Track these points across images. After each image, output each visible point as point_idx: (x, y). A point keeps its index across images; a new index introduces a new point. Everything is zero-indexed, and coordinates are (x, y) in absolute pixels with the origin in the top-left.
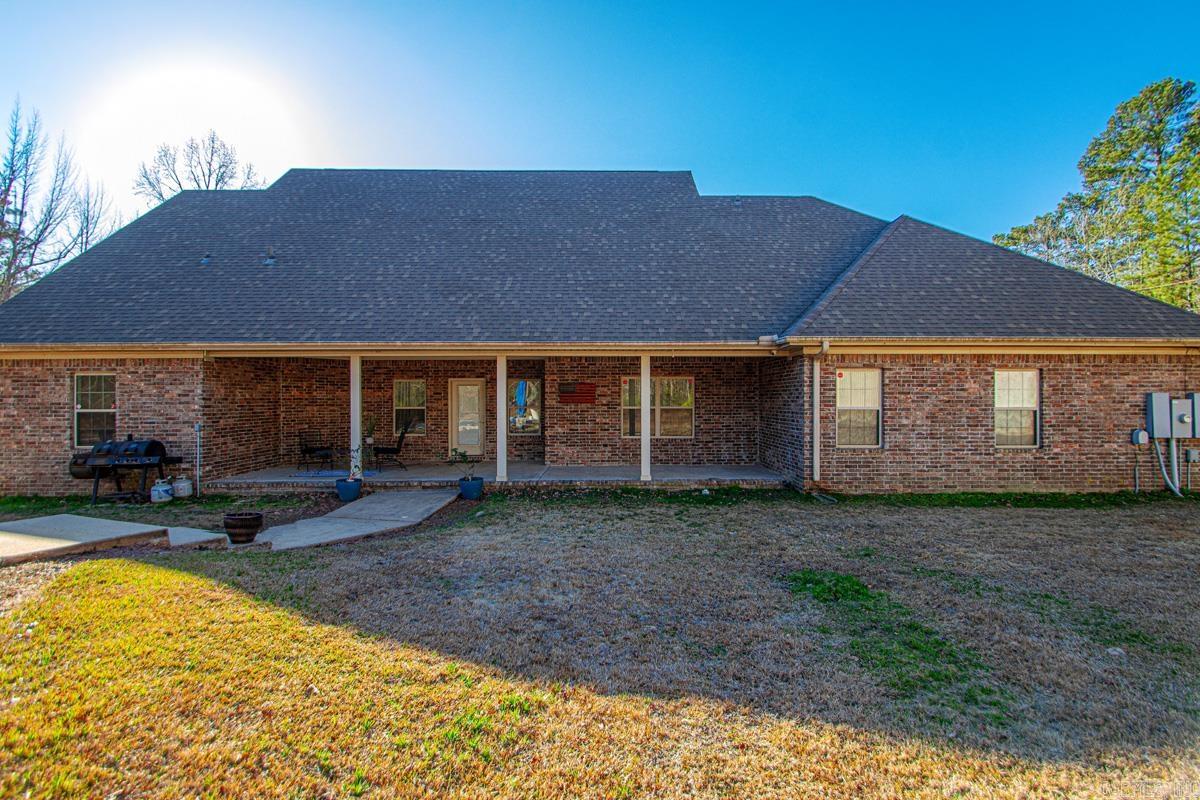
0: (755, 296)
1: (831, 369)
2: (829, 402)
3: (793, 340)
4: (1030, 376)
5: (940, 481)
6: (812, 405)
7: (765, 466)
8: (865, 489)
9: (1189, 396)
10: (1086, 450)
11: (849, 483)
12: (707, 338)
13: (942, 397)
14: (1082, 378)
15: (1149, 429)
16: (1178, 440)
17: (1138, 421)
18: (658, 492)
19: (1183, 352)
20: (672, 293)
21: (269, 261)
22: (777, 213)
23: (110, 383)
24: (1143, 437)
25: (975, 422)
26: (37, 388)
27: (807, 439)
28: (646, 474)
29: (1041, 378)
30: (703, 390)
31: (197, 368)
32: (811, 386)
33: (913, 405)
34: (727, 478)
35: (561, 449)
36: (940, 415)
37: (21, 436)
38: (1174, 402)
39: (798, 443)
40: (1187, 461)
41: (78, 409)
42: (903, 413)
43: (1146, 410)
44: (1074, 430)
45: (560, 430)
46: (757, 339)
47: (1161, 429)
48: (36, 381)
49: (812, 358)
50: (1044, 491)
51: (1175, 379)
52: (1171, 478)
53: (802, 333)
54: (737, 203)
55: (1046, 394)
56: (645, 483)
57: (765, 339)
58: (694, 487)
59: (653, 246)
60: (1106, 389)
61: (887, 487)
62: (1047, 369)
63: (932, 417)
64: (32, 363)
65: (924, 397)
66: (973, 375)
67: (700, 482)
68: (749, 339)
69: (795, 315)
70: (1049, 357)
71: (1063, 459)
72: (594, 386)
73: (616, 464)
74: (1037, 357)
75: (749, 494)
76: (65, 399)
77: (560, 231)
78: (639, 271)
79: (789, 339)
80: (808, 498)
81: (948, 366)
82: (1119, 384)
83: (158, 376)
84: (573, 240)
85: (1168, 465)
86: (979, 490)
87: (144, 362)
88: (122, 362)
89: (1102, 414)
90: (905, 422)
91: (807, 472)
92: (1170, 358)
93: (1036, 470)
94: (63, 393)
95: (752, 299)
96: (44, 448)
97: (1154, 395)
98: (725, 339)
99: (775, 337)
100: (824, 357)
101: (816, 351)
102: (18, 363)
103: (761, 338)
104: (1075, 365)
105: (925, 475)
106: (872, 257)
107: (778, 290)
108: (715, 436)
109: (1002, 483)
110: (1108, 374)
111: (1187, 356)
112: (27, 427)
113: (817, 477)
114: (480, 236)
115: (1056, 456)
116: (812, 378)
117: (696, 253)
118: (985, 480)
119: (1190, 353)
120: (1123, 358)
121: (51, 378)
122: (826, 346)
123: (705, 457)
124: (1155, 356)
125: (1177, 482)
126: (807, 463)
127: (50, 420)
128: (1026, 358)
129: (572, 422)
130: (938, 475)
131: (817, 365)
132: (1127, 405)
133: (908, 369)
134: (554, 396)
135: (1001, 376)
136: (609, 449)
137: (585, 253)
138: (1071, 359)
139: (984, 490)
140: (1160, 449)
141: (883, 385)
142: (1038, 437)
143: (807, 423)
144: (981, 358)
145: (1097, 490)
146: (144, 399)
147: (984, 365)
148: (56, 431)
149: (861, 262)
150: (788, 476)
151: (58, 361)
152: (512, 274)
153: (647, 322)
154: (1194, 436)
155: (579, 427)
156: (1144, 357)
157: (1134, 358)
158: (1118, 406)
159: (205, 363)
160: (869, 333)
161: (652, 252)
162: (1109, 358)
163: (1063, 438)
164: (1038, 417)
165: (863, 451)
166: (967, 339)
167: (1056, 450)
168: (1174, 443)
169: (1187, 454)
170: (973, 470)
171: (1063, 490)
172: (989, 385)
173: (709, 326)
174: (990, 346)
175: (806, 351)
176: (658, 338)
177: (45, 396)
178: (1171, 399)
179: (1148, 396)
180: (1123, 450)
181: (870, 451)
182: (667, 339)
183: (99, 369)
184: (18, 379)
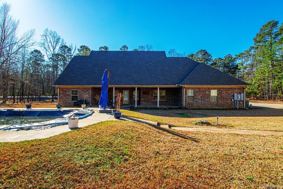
0: (175, 77)
1: (186, 90)
2: (186, 94)
3: (181, 85)
4: (216, 91)
5: (203, 106)
6: (183, 95)
7: (177, 105)
8: (191, 108)
9: (240, 94)
10: (224, 102)
11: (189, 107)
12: (168, 85)
13: (203, 94)
14: (224, 91)
15: (234, 99)
16: (239, 101)
17: (232, 98)
18: (160, 108)
19: (240, 87)
20: (162, 77)
21: (96, 71)
22: (180, 61)
23: (77, 91)
24: (233, 100)
25: (208, 98)
26: (66, 92)
27: (183, 100)
29: (218, 91)
30: (167, 93)
31: (90, 89)
32: (183, 92)
33: (199, 95)
34: (171, 107)
35: (143, 102)
36: (203, 97)
37: (63, 99)
38: (238, 95)
39: (181, 101)
40: (240, 104)
41: (72, 95)
42: (197, 96)
43: (234, 96)
44: (222, 99)
45: (143, 99)
46: (175, 85)
47: (235, 99)
48: (66, 91)
49: (184, 88)
50: (218, 108)
51: (238, 91)
52: (237, 107)
53: (182, 84)
54: (173, 59)
55: (218, 94)
56: (158, 107)
57: (177, 85)
58: (166, 108)
59: (159, 68)
60: (228, 93)
61: (194, 107)
62: (219, 90)
63: (201, 97)
64: (65, 88)
65: (200, 94)
66: (208, 91)
67: (167, 107)
68: (174, 85)
69: (181, 81)
70: (219, 88)
71: (221, 103)
72: (149, 92)
73: (152, 105)
74: (217, 88)
75: (174, 109)
76: (70, 94)
77: (143, 65)
78: (157, 73)
79: (180, 85)
80: (183, 109)
81: (204, 89)
82: (230, 92)
83: (85, 90)
84: (145, 66)
85: (237, 105)
86: (208, 108)
87: (82, 88)
88: (79, 88)
89: (227, 97)
90: (197, 98)
91: (183, 105)
92: (238, 88)
93: (217, 105)
94: (70, 93)
95: (175, 78)
96: (67, 101)
97: (235, 94)
98: (171, 85)
99: (178, 85)
100: (185, 88)
101: (184, 87)
102: (63, 88)
103: (176, 85)
104: (223, 89)
105: (200, 106)
106: (195, 71)
107: (179, 76)
108: (169, 100)
109: (212, 107)
110: (228, 91)
111: (240, 88)
112: (64, 98)
113: (184, 106)
114: (129, 66)
115: (220, 103)
116: (183, 91)
117: (166, 69)
118: (209, 106)
119: (241, 87)
120: (230, 88)
121: (68, 90)
122: (185, 86)
123: (167, 104)
124: (235, 88)
125: (238, 107)
126: (183, 104)
127: (68, 97)
128: (215, 88)
129: (145, 98)
130: (202, 106)
131: (184, 89)
132: (231, 95)
133: (198, 90)
134: (142, 93)
135: (212, 91)
136: (151, 102)
137: (148, 69)
138: (222, 88)
139: (209, 108)
140: (236, 102)
141: (194, 92)
142: (217, 100)
143: (183, 98)
144: (209, 88)
145: (226, 108)
146: (82, 94)
147: (209, 89)
148: (69, 99)
149: (193, 72)
150: (180, 106)
151: (69, 88)
152: (136, 73)
153: (159, 82)
154: (241, 100)
155: (146, 99)
156: (233, 88)
157: (232, 88)
158: (229, 95)
159: (91, 88)
160: (192, 84)
161: (159, 69)
162: (228, 88)
163: (221, 100)
164: (217, 97)
165: (191, 102)
166: (206, 85)
167: (220, 102)
168: (238, 101)
169: (240, 103)
170: (207, 105)
171: (221, 108)
172: (210, 92)
173: (168, 83)
174: (209, 86)
175: (183, 87)
176: (160, 85)
177: (67, 93)
178: (237, 94)
179: (234, 94)
180: (230, 102)
181: (192, 102)
182: (162, 85)
183: (76, 89)
184: (63, 91)
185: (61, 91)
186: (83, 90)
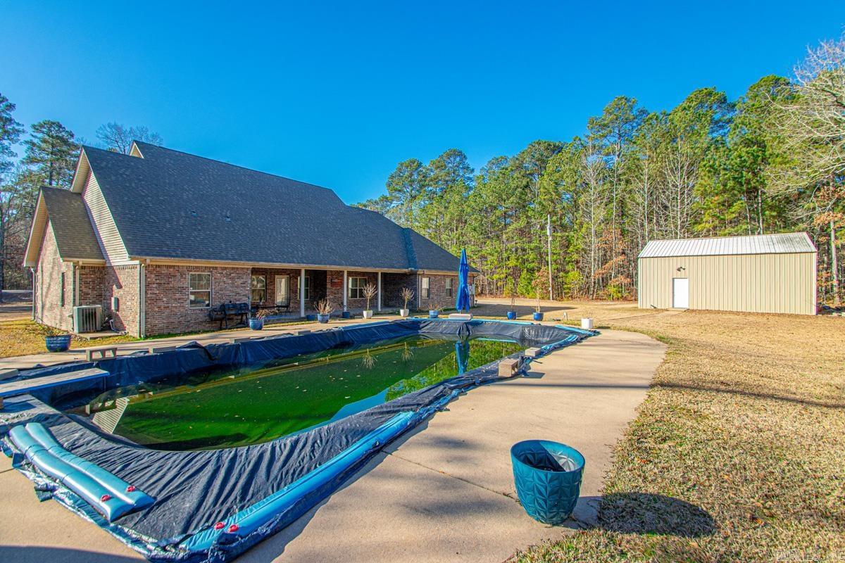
6: (419, 287)
13: (439, 285)
21: (228, 219)
23: (208, 277)
25: (443, 291)
26: (170, 280)
27: (419, 296)
28: (380, 310)
29: (452, 281)
31: (249, 272)
32: (419, 282)
33: (434, 287)
37: (161, 304)
41: (191, 290)
45: (331, 297)
48: (170, 276)
49: (419, 275)
63: (437, 290)
64: (167, 266)
65: (436, 285)
66: (443, 280)
68: (406, 269)
76: (184, 285)
81: (439, 277)
83: (232, 275)
87: (226, 268)
88: (216, 268)
90: (433, 292)
91: (417, 305)
94: (185, 282)
96: (174, 310)
99: (413, 269)
100: (422, 275)
102: (159, 266)
103: (409, 269)
112: (164, 299)
116: (419, 280)
121: (178, 274)
127: (178, 296)
129: (335, 294)
133: (434, 278)
134: (329, 284)
141: (429, 282)
142: (451, 295)
143: (418, 292)
146: (226, 285)
147: (445, 277)
148: (181, 301)
151: (182, 266)
155: (337, 296)
159: (252, 270)
164: (451, 290)
165: (426, 299)
172: (445, 282)
173: (394, 264)
177: (174, 283)
183: (204, 271)
184: (159, 275)
185: (153, 276)
186: (228, 276)
